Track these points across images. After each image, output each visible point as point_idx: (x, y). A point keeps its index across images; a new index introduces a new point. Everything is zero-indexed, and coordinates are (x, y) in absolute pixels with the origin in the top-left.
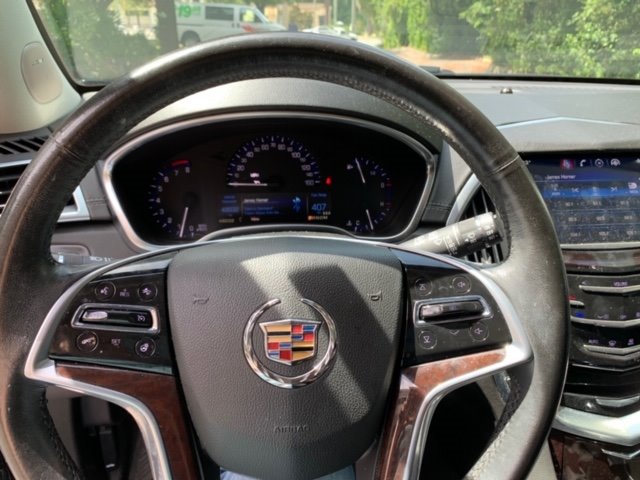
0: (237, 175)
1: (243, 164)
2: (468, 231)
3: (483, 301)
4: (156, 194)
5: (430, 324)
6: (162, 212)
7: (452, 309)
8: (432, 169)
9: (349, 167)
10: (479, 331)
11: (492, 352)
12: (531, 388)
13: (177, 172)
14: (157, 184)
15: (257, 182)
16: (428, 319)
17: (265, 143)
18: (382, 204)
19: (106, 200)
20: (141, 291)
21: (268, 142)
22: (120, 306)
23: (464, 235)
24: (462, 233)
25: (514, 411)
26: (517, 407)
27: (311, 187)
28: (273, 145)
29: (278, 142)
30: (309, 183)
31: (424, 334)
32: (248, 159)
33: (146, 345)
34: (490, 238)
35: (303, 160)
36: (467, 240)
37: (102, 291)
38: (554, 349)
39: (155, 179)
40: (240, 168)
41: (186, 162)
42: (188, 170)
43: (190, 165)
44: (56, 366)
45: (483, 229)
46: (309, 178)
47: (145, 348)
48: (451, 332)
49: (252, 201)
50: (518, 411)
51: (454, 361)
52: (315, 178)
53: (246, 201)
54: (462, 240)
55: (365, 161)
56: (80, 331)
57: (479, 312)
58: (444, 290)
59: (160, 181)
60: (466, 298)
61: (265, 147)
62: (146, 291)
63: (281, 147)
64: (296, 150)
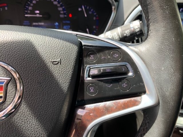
0: (29, 12)
1: (32, 6)
2: (126, 30)
3: (129, 66)
5: (95, 80)
7: (108, 71)
8: (115, 9)
9: (80, 9)
10: (125, 85)
11: (133, 99)
12: (156, 121)
13: (1, 9)
15: (38, 15)
16: (94, 77)
18: (94, 27)
23: (123, 32)
24: (122, 31)
25: (144, 134)
26: (146, 132)
27: (62, 18)
30: (62, 16)
31: (91, 86)
32: (34, 4)
34: (138, 33)
35: (59, 5)
36: (125, 35)
38: (174, 98)
40: (30, 8)
41: (6, 5)
42: (6, 8)
45: (134, 29)
46: (62, 14)
48: (107, 85)
49: (37, 24)
50: (147, 134)
51: (108, 103)
52: (64, 14)
53: (34, 24)
54: (122, 34)
55: (87, 7)
57: (126, 73)
58: (105, 58)
60: (118, 64)
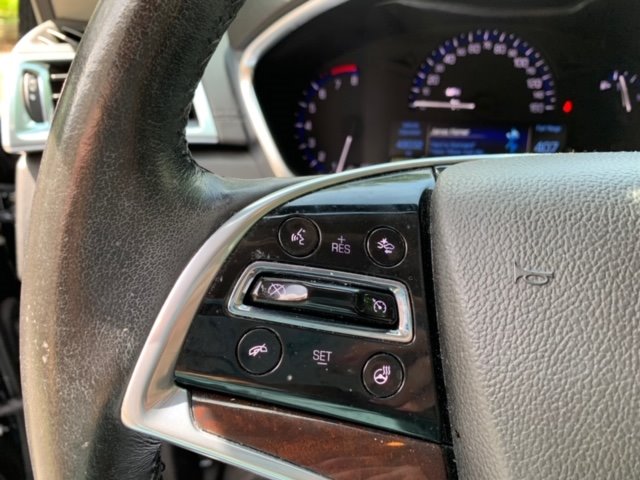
0: (426, 91)
1: (439, 74)
4: (305, 116)
6: (312, 143)
9: (604, 86)
13: (338, 83)
14: (308, 102)
15: (455, 104)
17: (475, 41)
19: (242, 115)
20: (374, 245)
21: (479, 39)
22: (332, 273)
27: (537, 115)
28: (488, 45)
29: (494, 40)
30: (535, 108)
32: (447, 66)
33: (387, 370)
35: (531, 71)
37: (294, 238)
39: (305, 93)
40: (433, 80)
41: (353, 68)
42: (354, 80)
43: (359, 73)
44: (191, 404)
46: (538, 101)
47: (382, 376)
49: (444, 132)
52: (546, 101)
53: (436, 132)
56: (246, 323)
59: (312, 96)
61: (474, 49)
62: (384, 243)
63: (499, 49)
64: (521, 54)
